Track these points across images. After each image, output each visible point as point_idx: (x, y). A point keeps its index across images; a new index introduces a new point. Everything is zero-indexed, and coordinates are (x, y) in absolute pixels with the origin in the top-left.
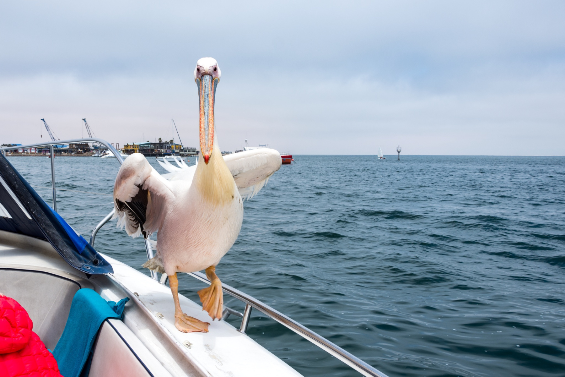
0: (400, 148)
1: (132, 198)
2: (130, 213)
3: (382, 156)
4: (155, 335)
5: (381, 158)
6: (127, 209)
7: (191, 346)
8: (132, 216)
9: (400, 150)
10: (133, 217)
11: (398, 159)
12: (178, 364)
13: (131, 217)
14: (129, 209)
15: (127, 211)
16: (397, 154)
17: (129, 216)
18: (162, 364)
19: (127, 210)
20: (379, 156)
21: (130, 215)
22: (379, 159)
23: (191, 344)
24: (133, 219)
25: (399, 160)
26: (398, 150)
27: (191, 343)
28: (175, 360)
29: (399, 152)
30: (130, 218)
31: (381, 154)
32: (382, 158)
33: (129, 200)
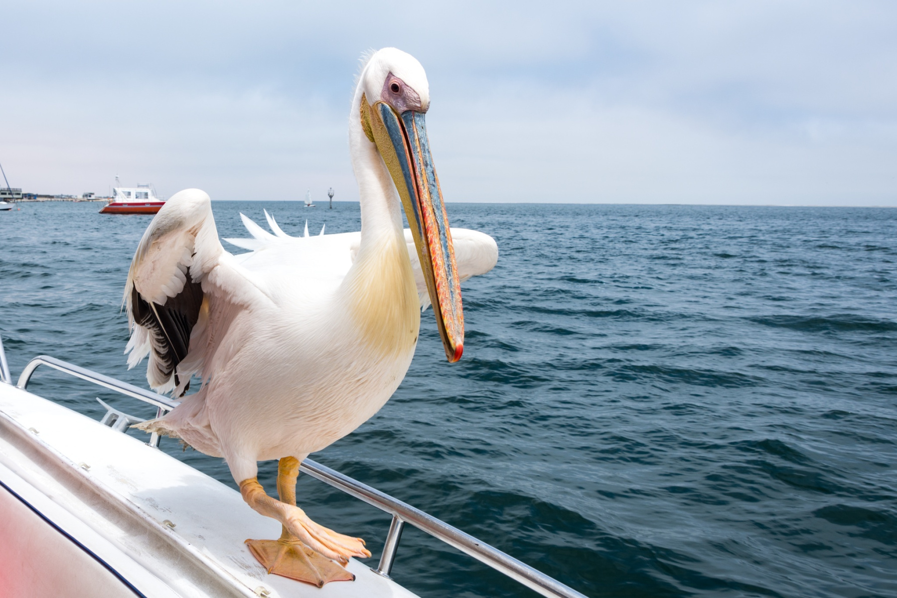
0: (332, 191)
1: (168, 297)
2: (160, 337)
3: (311, 203)
4: (32, 459)
5: (309, 205)
6: (153, 325)
7: (89, 469)
8: (164, 345)
9: (332, 195)
10: (163, 347)
11: (330, 206)
12: (76, 495)
13: (160, 347)
14: (158, 325)
15: (152, 331)
16: (328, 199)
17: (157, 344)
18: (50, 497)
19: (153, 327)
20: (307, 203)
21: (158, 341)
22: (307, 206)
23: (88, 467)
24: (163, 351)
25: (331, 208)
26: (330, 194)
27: (88, 465)
28: (69, 490)
29: (331, 197)
30: (158, 349)
31: (309, 199)
32: (311, 206)
33: (161, 302)
